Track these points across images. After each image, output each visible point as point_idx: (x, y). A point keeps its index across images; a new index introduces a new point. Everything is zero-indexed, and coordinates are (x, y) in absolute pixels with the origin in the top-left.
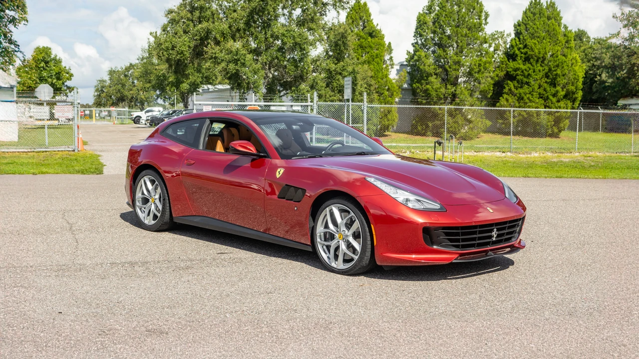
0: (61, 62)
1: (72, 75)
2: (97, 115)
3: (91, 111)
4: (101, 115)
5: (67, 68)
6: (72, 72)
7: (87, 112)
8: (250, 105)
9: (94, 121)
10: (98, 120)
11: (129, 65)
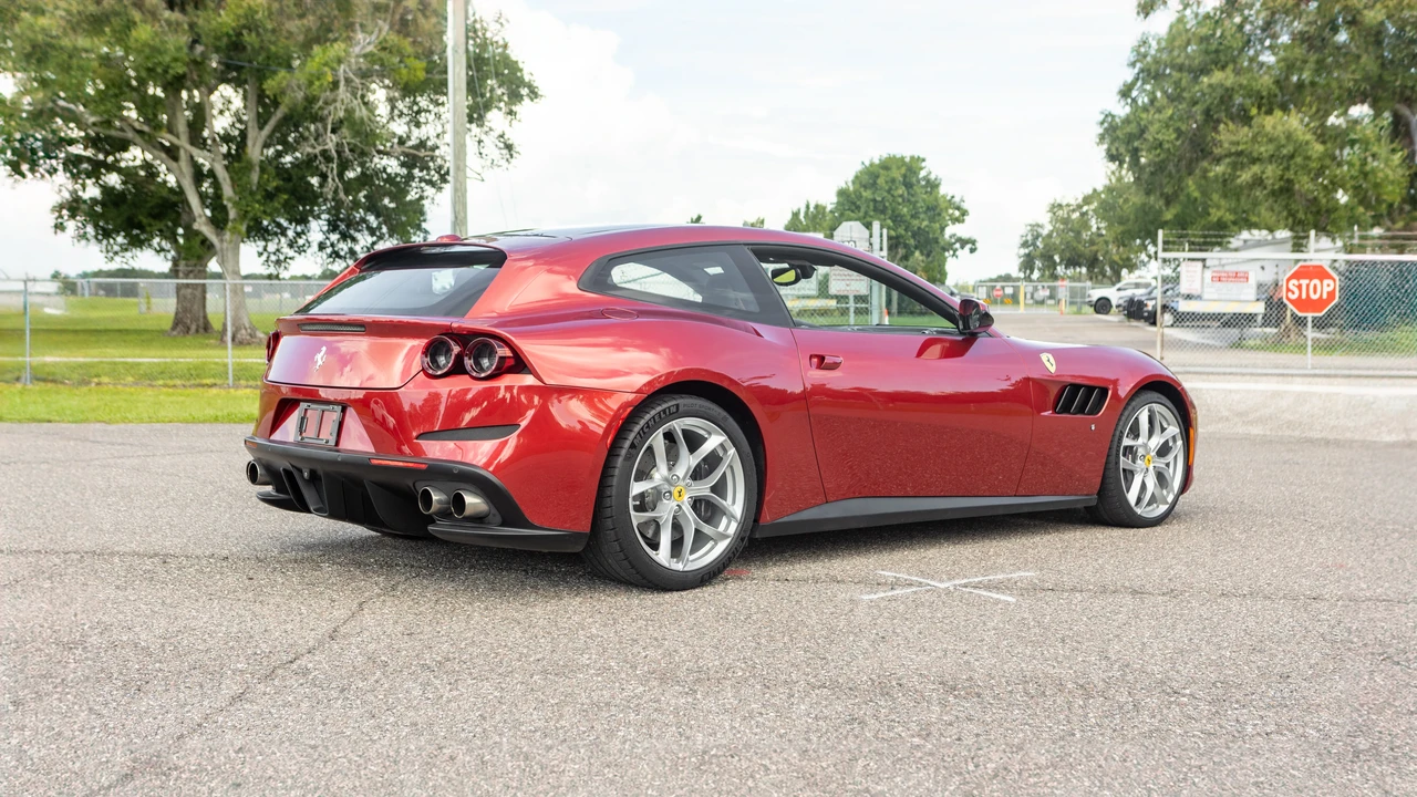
0: (937, 186)
1: (964, 213)
2: (1029, 296)
3: (1016, 289)
4: (1036, 296)
5: (957, 199)
6: (965, 206)
7: (1009, 291)
8: (1305, 260)
9: (1022, 309)
10: (1031, 305)
11: (1090, 192)
